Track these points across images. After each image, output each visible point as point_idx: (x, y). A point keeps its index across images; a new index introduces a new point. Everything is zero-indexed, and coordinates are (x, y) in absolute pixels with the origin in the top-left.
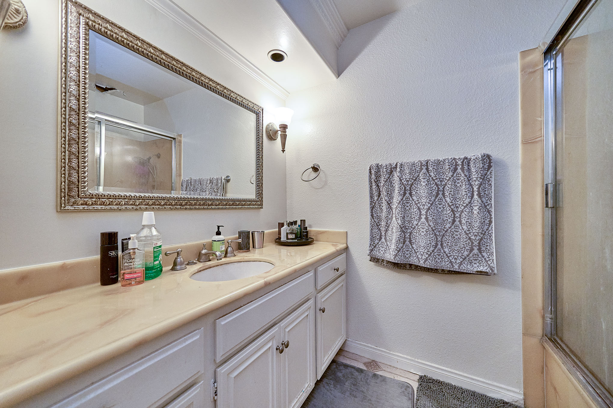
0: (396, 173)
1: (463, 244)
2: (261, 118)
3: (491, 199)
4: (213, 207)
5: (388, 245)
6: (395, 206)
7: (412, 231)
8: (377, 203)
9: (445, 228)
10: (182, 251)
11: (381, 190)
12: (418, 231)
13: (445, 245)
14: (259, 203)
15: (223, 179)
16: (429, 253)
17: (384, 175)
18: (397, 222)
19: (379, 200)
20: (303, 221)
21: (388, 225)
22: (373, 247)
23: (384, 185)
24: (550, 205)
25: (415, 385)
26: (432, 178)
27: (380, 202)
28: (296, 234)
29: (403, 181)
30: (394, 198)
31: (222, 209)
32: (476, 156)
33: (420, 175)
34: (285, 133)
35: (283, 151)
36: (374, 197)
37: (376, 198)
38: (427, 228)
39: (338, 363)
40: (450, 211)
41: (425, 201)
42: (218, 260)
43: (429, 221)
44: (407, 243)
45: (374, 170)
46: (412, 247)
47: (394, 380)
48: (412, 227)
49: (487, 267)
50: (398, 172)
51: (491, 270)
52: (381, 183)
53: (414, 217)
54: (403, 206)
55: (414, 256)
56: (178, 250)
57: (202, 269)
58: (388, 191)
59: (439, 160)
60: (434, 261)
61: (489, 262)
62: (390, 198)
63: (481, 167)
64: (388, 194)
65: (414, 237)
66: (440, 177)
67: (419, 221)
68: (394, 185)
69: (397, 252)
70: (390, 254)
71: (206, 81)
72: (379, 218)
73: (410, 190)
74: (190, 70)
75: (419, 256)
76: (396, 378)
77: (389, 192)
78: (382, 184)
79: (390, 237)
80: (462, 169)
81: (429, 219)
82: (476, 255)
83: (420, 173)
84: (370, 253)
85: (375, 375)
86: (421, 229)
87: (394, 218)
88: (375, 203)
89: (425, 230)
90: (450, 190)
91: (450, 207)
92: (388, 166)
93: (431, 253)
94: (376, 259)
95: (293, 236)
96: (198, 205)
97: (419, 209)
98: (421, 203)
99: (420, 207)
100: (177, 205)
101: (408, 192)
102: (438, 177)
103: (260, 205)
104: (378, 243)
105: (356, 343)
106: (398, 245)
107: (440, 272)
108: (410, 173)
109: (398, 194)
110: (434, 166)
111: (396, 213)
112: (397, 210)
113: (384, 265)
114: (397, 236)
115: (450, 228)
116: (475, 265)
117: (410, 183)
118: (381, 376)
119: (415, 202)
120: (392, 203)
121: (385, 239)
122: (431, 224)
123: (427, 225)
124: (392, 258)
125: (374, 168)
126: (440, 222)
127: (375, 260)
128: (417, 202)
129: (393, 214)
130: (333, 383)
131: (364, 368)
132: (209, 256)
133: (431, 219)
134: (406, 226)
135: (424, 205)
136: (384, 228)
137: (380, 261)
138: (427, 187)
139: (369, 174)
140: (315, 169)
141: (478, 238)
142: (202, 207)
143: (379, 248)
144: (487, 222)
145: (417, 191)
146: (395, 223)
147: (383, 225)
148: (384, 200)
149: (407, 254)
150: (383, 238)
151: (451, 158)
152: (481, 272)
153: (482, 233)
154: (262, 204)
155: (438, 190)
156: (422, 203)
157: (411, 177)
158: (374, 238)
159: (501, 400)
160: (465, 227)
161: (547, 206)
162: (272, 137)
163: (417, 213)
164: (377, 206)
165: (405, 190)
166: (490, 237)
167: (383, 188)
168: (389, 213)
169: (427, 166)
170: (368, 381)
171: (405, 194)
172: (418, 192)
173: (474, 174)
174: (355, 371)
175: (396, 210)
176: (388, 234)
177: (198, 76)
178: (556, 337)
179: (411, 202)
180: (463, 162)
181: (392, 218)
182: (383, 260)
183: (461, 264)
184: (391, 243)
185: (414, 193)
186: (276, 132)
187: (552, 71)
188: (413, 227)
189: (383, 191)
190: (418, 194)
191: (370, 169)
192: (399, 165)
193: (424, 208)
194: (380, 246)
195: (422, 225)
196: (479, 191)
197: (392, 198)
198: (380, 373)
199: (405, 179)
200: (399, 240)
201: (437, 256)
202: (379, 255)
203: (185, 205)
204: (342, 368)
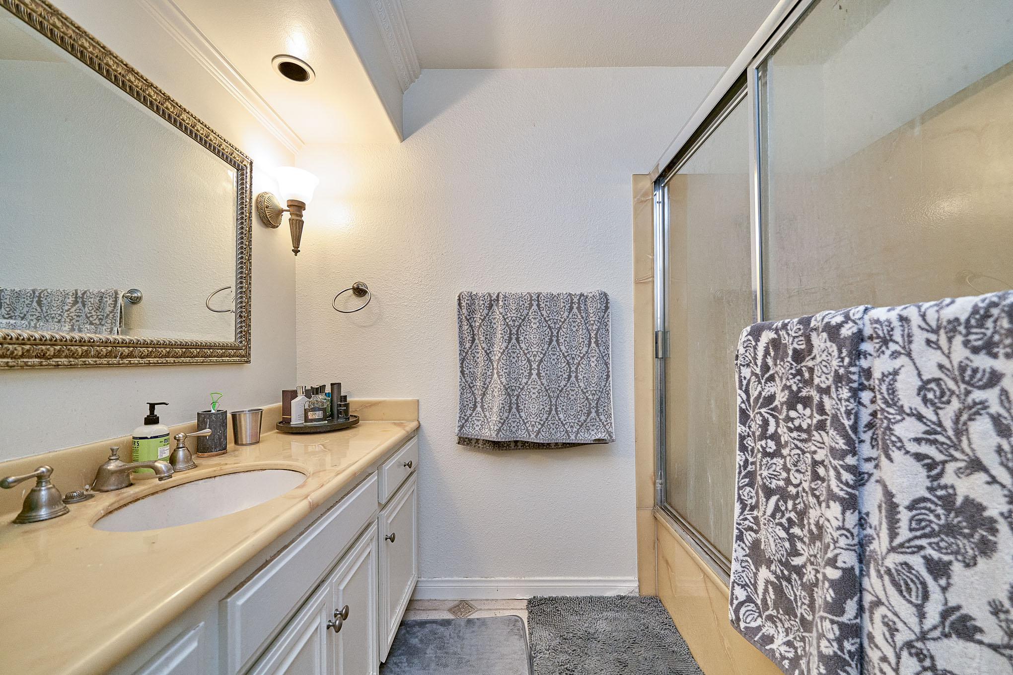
0: (498, 309)
1: (580, 407)
2: (248, 180)
3: (608, 348)
4: (135, 361)
5: (486, 416)
6: (497, 358)
7: (520, 392)
8: (470, 353)
9: (559, 386)
10: (53, 470)
11: (476, 332)
12: (528, 393)
13: (560, 409)
14: (243, 352)
15: (120, 296)
16: (542, 423)
17: (481, 311)
18: (501, 381)
19: (473, 347)
20: (336, 386)
21: (486, 386)
22: (463, 421)
23: (480, 326)
24: (660, 356)
25: (524, 615)
26: (545, 318)
27: (474, 352)
28: (324, 410)
29: (507, 321)
30: (495, 346)
31: (156, 364)
32: (593, 293)
33: (530, 314)
34: (299, 218)
35: (296, 251)
36: (464, 344)
37: (468, 345)
38: (539, 388)
39: (407, 624)
40: (565, 364)
41: (537, 350)
42: (161, 479)
43: (542, 378)
44: (514, 410)
45: (466, 301)
46: (520, 415)
47: (496, 618)
48: (519, 387)
49: (605, 433)
50: (500, 307)
51: (610, 435)
52: (475, 321)
53: (523, 373)
54: (508, 358)
55: (523, 428)
56: (43, 469)
57: (116, 506)
58: (487, 335)
59: (552, 295)
60: (548, 433)
61: (607, 427)
62: (489, 345)
63: (599, 308)
64: (486, 338)
65: (523, 402)
66: (554, 318)
67: (529, 379)
68: (495, 326)
69: (500, 425)
70: (490, 430)
71: (120, 70)
72: (473, 375)
73: (517, 334)
74: (74, 31)
75: (529, 428)
76: (498, 615)
77: (488, 337)
78: (478, 324)
79: (489, 403)
80: (579, 308)
81: (541, 375)
82: (593, 419)
83: (529, 310)
84: (460, 431)
85: (470, 622)
86: (532, 389)
87: (496, 376)
88: (467, 353)
89: (537, 390)
90: (565, 336)
91: (566, 359)
92: (486, 297)
93: (544, 423)
94: (467, 440)
95: (319, 414)
96: (93, 357)
97: (529, 361)
98: (531, 353)
99: (530, 359)
100: (30, 357)
101: (514, 337)
102: (551, 317)
103: (243, 356)
104: (471, 415)
105: (434, 581)
106: (501, 414)
107: (553, 447)
108: (517, 310)
109: (502, 339)
110: (546, 302)
111: (499, 368)
112: (500, 363)
113: (479, 447)
114: (500, 402)
115: (565, 386)
116: (593, 433)
117: (517, 323)
118: (478, 619)
119: (524, 351)
120: (492, 353)
121: (482, 407)
122: (544, 381)
123: (539, 383)
124: (494, 435)
125: (465, 298)
126: (554, 379)
127: (465, 441)
128: (526, 352)
129: (493, 369)
130: (405, 660)
131: (450, 616)
132: (128, 476)
133: (544, 375)
134: (512, 387)
135: (535, 356)
136: (480, 391)
137: (473, 443)
138: (539, 331)
139: (458, 307)
140: (360, 291)
141: (596, 397)
142: (104, 360)
143: (472, 422)
144: (604, 376)
145: (526, 335)
146: (497, 384)
147: (478, 387)
148: (480, 348)
149: (514, 427)
150: (479, 405)
151: (566, 294)
152: (599, 440)
153: (600, 391)
154: (249, 354)
155: (552, 336)
156: (533, 352)
157: (519, 316)
158: (465, 407)
159: (618, 596)
160: (582, 384)
161: (657, 357)
162: (270, 219)
163: (526, 366)
164: (469, 356)
165: (510, 334)
166: (608, 395)
167: (478, 330)
168: (488, 367)
169: (538, 301)
170: (461, 634)
171: (510, 339)
172: (527, 337)
173: (591, 315)
174: (439, 627)
175: (498, 363)
176: (486, 400)
177: (96, 52)
178: (666, 504)
179: (518, 352)
180: (579, 300)
181: (492, 375)
182: (477, 440)
183: (577, 433)
184: (490, 413)
185: (522, 338)
186: (280, 212)
187: (661, 204)
188: (521, 387)
189: (478, 334)
190: (528, 340)
191: (459, 300)
192: (501, 296)
193: (535, 360)
194: (474, 419)
195: (533, 383)
196: (596, 338)
197: (492, 345)
198: (474, 616)
199: (510, 318)
200: (504, 407)
201: (551, 425)
202: (473, 432)
203: (54, 356)
204: (416, 629)
